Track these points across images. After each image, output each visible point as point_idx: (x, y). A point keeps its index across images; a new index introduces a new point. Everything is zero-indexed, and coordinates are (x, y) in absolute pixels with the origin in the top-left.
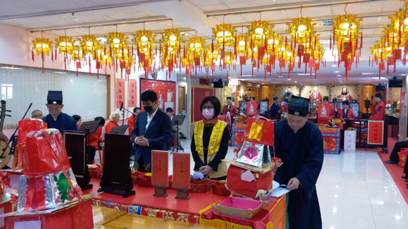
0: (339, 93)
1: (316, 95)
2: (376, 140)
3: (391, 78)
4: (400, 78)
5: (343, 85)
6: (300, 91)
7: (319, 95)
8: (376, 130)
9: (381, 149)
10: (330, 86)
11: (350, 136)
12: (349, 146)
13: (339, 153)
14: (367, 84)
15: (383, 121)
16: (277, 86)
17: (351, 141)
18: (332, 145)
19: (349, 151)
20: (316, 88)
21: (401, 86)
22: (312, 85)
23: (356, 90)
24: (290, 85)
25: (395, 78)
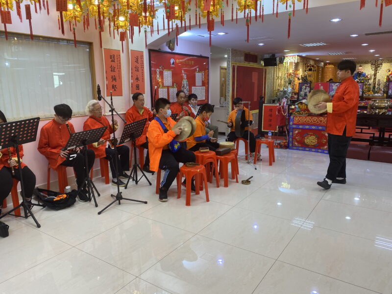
6: (376, 70)
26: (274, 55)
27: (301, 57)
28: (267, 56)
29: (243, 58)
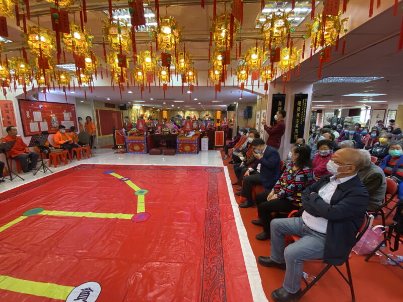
0: (205, 115)
1: (192, 117)
2: (219, 143)
3: (229, 105)
4: (234, 105)
5: (206, 110)
6: (184, 114)
7: (195, 117)
8: (219, 137)
9: (222, 149)
10: (200, 111)
11: (205, 141)
12: (205, 148)
13: (198, 153)
14: (218, 110)
15: (223, 132)
16: (171, 111)
17: (205, 145)
18: (193, 148)
19: (205, 151)
20: (193, 112)
21: (234, 110)
22: (191, 110)
23: (213, 114)
24: (179, 110)
25: (231, 105)
26: (125, 105)
27: (142, 106)
28: (122, 105)
29: (103, 105)
